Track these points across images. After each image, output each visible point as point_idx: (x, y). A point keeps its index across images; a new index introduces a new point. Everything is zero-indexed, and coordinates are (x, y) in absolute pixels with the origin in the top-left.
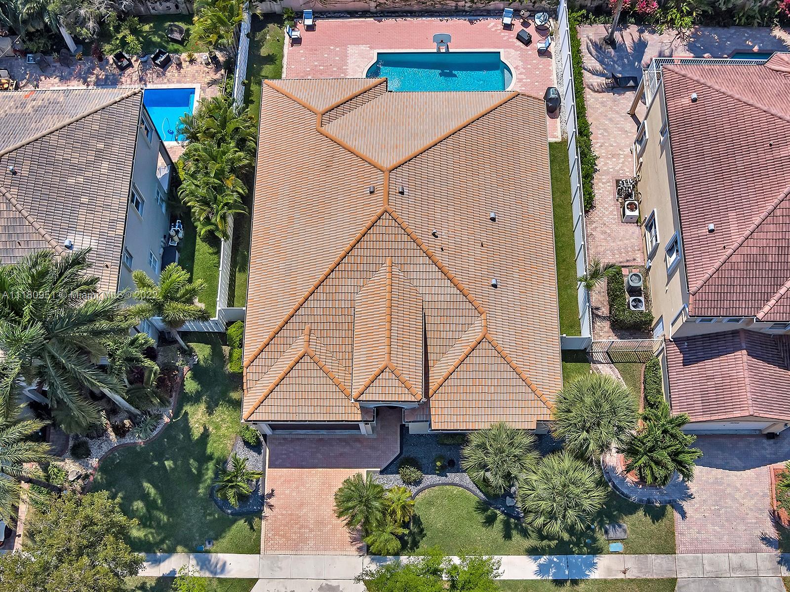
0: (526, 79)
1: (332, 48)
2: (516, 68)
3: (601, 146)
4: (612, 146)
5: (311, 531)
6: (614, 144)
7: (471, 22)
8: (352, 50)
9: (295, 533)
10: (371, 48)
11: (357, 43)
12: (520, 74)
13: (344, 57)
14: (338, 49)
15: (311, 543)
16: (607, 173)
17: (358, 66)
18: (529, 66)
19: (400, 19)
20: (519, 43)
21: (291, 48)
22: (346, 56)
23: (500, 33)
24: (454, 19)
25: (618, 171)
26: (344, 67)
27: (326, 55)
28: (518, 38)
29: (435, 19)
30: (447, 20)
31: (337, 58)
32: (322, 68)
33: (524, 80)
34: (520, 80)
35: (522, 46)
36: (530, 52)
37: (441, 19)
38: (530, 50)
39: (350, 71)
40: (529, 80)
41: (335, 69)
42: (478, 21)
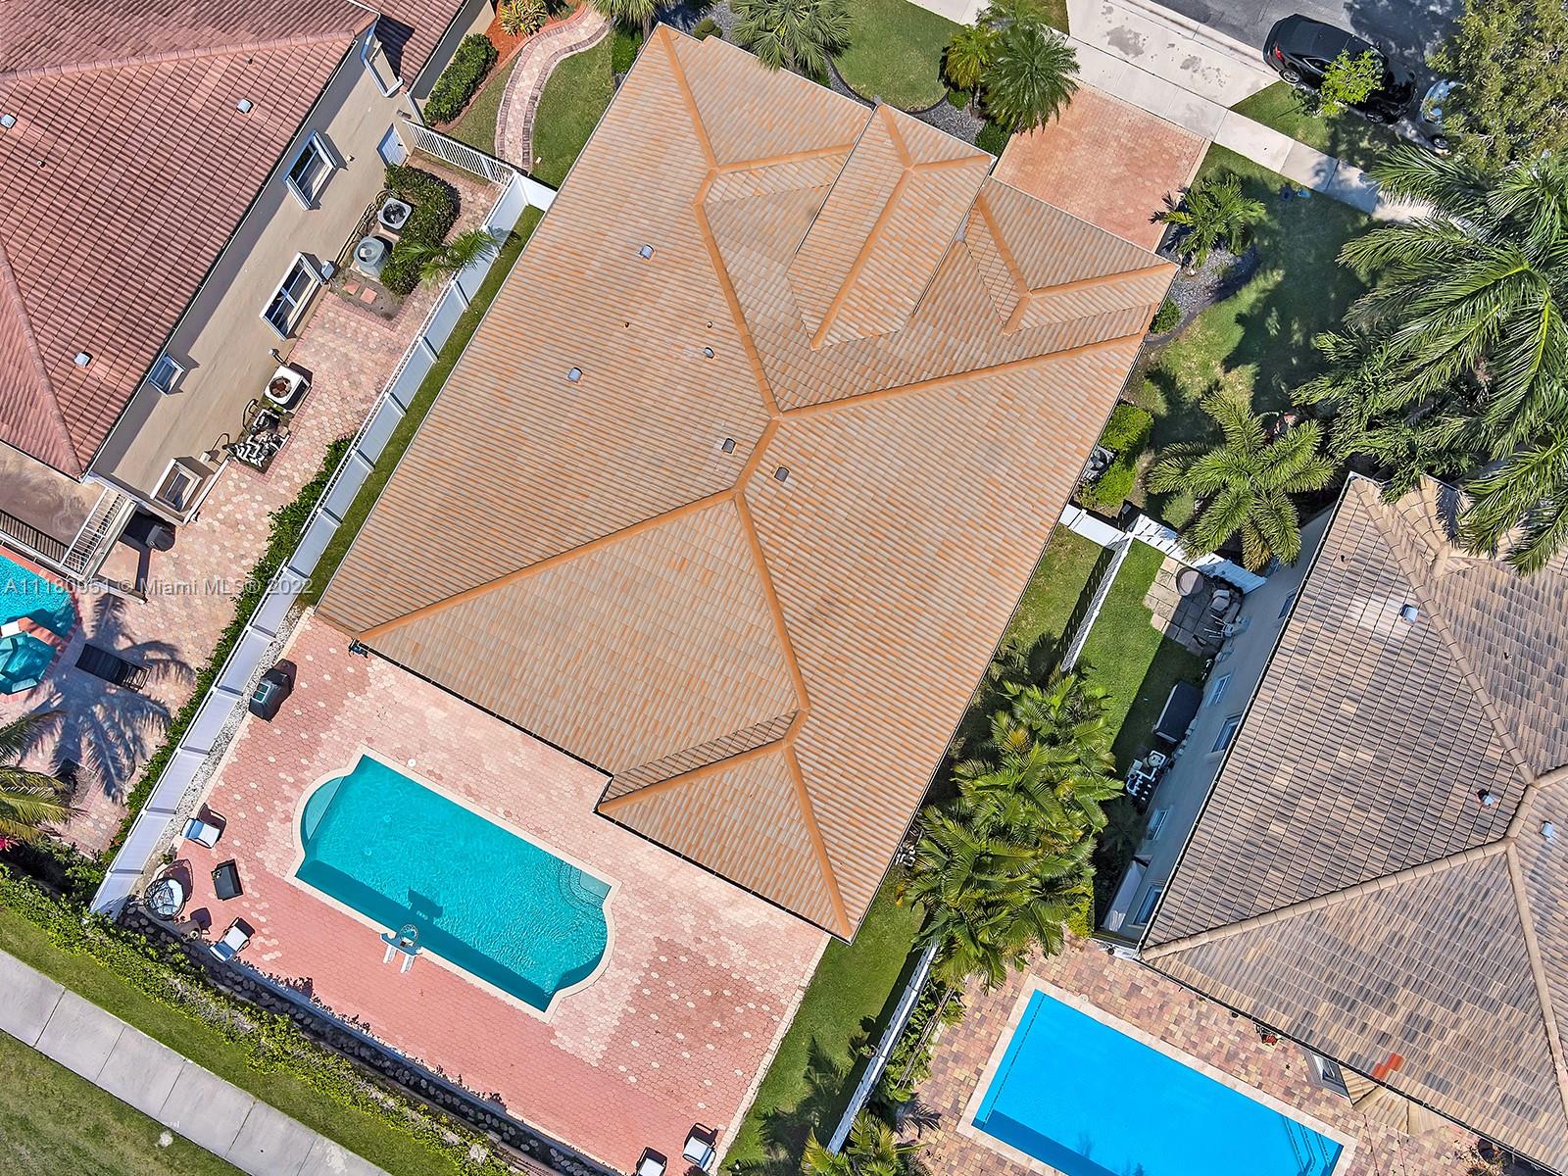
0: (284, 781)
1: (633, 1079)
2: (288, 819)
3: (243, 557)
4: (223, 548)
5: (1117, 138)
6: (216, 548)
7: (308, 986)
8: (592, 1050)
9: (1144, 146)
10: (550, 1032)
11: (574, 1061)
12: (288, 799)
13: (619, 1039)
14: (622, 1068)
15: (1124, 120)
16: (269, 496)
17: (601, 997)
18: (260, 809)
19: (450, 1079)
20: (244, 876)
21: (721, 1127)
22: (614, 1038)
23: (265, 925)
24: (337, 1017)
25: (249, 490)
26: (632, 1010)
27: (655, 1065)
28: (239, 890)
29: (376, 1038)
30: (354, 1019)
31: (635, 1043)
32: (680, 1036)
33: (291, 780)
34: (299, 785)
35: (241, 866)
36: (237, 843)
37: (365, 1031)
38: (235, 849)
39: (626, 993)
40: (282, 775)
41: (655, 1017)
42: (291, 983)
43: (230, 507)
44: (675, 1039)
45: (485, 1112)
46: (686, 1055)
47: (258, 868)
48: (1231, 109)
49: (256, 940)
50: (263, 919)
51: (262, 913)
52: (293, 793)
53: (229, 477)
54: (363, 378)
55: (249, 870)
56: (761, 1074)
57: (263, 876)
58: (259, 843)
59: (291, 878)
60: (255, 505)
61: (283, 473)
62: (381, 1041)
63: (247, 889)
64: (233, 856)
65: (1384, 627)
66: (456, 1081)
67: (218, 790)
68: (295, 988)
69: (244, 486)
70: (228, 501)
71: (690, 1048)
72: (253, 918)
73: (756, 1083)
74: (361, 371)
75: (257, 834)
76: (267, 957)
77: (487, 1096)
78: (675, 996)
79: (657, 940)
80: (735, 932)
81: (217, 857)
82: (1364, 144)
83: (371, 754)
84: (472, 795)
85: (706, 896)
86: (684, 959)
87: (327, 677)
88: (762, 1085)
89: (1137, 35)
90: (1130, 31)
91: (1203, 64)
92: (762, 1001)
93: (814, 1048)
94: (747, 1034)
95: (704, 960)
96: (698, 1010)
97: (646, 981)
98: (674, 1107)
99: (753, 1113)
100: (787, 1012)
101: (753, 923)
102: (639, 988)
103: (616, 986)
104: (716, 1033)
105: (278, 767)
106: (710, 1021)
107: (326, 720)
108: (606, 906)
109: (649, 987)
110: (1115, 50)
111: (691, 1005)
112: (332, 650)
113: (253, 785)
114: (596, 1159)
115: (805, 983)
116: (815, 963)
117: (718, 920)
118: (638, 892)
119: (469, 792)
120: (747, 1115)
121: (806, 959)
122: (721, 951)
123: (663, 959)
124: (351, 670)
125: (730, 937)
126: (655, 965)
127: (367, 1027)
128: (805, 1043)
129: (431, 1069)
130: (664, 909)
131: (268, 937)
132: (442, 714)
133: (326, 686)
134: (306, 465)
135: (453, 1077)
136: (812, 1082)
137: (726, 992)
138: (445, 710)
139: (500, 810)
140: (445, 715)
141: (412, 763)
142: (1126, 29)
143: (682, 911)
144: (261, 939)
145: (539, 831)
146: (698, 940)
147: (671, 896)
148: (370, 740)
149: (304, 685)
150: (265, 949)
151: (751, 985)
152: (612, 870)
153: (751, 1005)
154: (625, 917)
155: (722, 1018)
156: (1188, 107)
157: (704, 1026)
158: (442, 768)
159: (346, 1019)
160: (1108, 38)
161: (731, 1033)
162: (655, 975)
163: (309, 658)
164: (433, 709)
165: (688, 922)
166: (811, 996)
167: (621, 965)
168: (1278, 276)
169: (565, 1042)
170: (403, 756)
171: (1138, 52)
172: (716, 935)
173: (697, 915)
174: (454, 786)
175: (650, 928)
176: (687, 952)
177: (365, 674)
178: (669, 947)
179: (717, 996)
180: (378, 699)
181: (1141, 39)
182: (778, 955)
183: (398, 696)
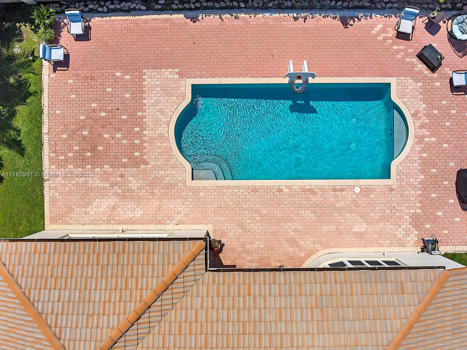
0: (430, 136)
1: (118, 74)
2: (414, 115)
7: (345, 22)
10: (182, 75)
11: (158, 65)
12: (422, 127)
13: (139, 92)
14: (127, 77)
17: (162, 112)
18: (436, 112)
19: (228, 16)
20: (421, 66)
21: (53, 75)
22: (142, 92)
23: (391, 45)
24: (317, 15)
26: (140, 114)
27: (109, 90)
28: (421, 57)
29: (286, 15)
30: (306, 19)
31: (127, 95)
32: (103, 114)
33: (426, 140)
34: (420, 139)
35: (426, 71)
36: (438, 84)
37: (295, 15)
38: (437, 80)
39: (149, 121)
40: (434, 139)
41: (124, 117)
42: (356, 19)
44: (105, 111)
45: (197, 9)
46: (94, 105)
47: (416, 76)
49: (392, 33)
50: (395, 47)
51: (398, 51)
52: (421, 132)
55: (421, 72)
56: (45, 118)
57: (410, 73)
58: (424, 91)
59: (392, 81)
62: (282, 15)
63: (415, 60)
64: (435, 75)
66: (224, 17)
68: (352, 18)
71: (94, 111)
72: (402, 45)
73: (46, 111)
76: (380, 26)
77: (200, 18)
78: (118, 136)
79: (146, 163)
80: (102, 193)
81: (445, 70)
83: (385, 181)
84: (308, 190)
85: (131, 205)
86: (125, 160)
87: (440, 214)
88: (42, 112)
92: (66, 161)
93: (22, 151)
94: (64, 136)
95: (112, 166)
96: (100, 135)
97: (140, 135)
98: (86, 72)
99: (38, 93)
100: (48, 162)
101: (95, 204)
102: (143, 129)
103: (157, 122)
104: (83, 127)
105: (439, 143)
106: (90, 133)
107: (425, 187)
108: (188, 166)
109: (137, 133)
111: (106, 136)
112: (446, 232)
113: (448, 124)
114: (116, 18)
115: (46, 184)
116: (47, 198)
117: (116, 195)
118: (173, 186)
119: (311, 191)
120: (41, 90)
121: (53, 200)
122: (105, 177)
123: (137, 154)
124: (428, 226)
125: (104, 188)
126: (140, 148)
127: (296, 19)
128: (29, 149)
129: (243, 15)
130: (152, 184)
131: (385, 39)
132: (356, 229)
133: (437, 208)
135: (226, 18)
136: (14, 129)
137: (89, 154)
138: (354, 233)
139: (286, 190)
140: (353, 230)
141: (357, 190)
143: (140, 189)
144: (389, 35)
145: (255, 190)
146: (122, 176)
147: (153, 194)
148: (391, 190)
149: (451, 201)
150: (383, 30)
151: (76, 166)
152: (196, 190)
153: (70, 155)
154: (174, 167)
155: (84, 138)
157: (92, 127)
158: (336, 196)
159: (311, 16)
161: (74, 132)
162: (137, 142)
163: (457, 219)
164: (363, 230)
165: (134, 184)
166: (40, 180)
167: (161, 136)
169: (168, 74)
170: (366, 191)
172: (113, 185)
173: (131, 191)
174: (323, 190)
175: (155, 167)
176: (125, 166)
177: (418, 228)
178: (136, 163)
179: (93, 150)
180: (400, 218)
182: (70, 192)
183: (389, 226)
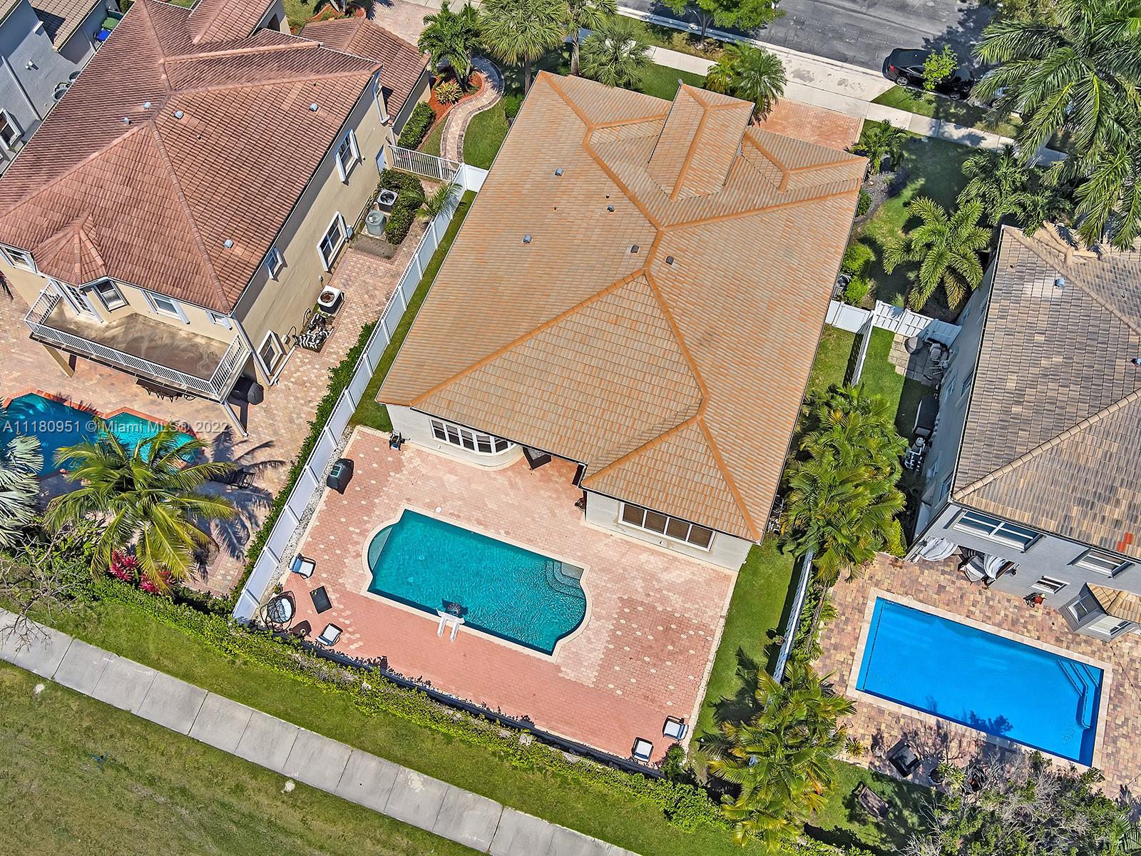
0: (353, 532)
1: (619, 692)
2: (359, 555)
3: (310, 401)
4: (297, 398)
5: (810, 123)
6: (292, 398)
7: (384, 662)
8: (588, 677)
9: (826, 125)
10: (557, 668)
11: (577, 686)
12: (357, 543)
13: (605, 667)
14: (611, 686)
15: (811, 113)
16: (324, 365)
17: (589, 640)
18: (338, 552)
19: (492, 710)
20: (332, 596)
21: (685, 716)
22: (601, 666)
23: (349, 626)
24: (407, 679)
25: (309, 363)
26: (611, 646)
27: (633, 680)
28: (329, 606)
29: (436, 690)
30: (419, 679)
31: (617, 668)
32: (647, 659)
33: (358, 531)
34: (363, 533)
35: (329, 590)
36: (324, 575)
37: (428, 686)
38: (324, 580)
39: (605, 636)
40: (351, 529)
41: (627, 649)
42: (372, 662)
43: (299, 374)
44: (644, 661)
46: (653, 671)
47: (341, 589)
48: (871, 102)
49: (344, 637)
50: (347, 622)
51: (347, 618)
52: (360, 539)
53: (297, 357)
54: (377, 292)
55: (335, 591)
56: (706, 677)
57: (345, 595)
58: (339, 573)
59: (364, 592)
60: (315, 371)
61: (331, 350)
62: (440, 691)
63: (334, 604)
64: (323, 584)
65: (1047, 294)
66: (496, 711)
67: (308, 544)
68: (375, 664)
69: (307, 361)
70: (298, 370)
71: (655, 665)
72: (341, 621)
73: (704, 683)
74: (375, 289)
75: (338, 569)
76: (352, 647)
77: (520, 718)
78: (639, 633)
79: (621, 599)
80: (672, 587)
81: (311, 585)
82: (952, 110)
83: (410, 508)
84: (482, 525)
85: (648, 567)
86: (640, 609)
87: (375, 465)
88: (708, 684)
89: (809, 72)
90: (804, 70)
91: (850, 82)
92: (698, 628)
93: (740, 653)
94: (692, 652)
95: (654, 608)
96: (656, 640)
97: (618, 627)
98: (650, 707)
99: (706, 704)
100: (716, 634)
101: (683, 579)
102: (614, 631)
103: (597, 632)
104: (671, 653)
105: (348, 524)
106: (666, 646)
107: (378, 492)
108: (583, 583)
109: (620, 630)
110: (798, 80)
111: (650, 637)
112: (376, 449)
113: (332, 538)
114: (603, 751)
115: (724, 613)
116: (728, 600)
117: (659, 581)
118: (602, 570)
119: (480, 523)
120: (702, 705)
121: (722, 597)
122: (664, 600)
123: (627, 610)
124: (390, 459)
125: (669, 590)
126: (622, 615)
127: (429, 683)
128: (732, 653)
129: (477, 705)
130: (622, 578)
131: (352, 633)
132: (453, 478)
133: (375, 471)
134: (346, 345)
135: (493, 708)
136: (743, 677)
137: (673, 626)
138: (457, 475)
139: (502, 532)
140: (457, 478)
141: (439, 510)
142: (802, 70)
143: (634, 578)
144: (347, 635)
145: (530, 541)
146: (648, 595)
147: (624, 569)
148: (408, 500)
149: (360, 472)
150: (351, 642)
151: (689, 620)
152: (582, 559)
153: (691, 632)
154: (596, 587)
155: (673, 643)
156: (847, 104)
157: (662, 651)
158: (460, 511)
159: (413, 680)
160: (792, 75)
161: (681, 652)
162: (623, 621)
163: (362, 455)
164: (449, 475)
165: (639, 584)
166: (729, 621)
167: (599, 618)
168: (921, 181)
169: (569, 674)
170: (432, 506)
171: (811, 80)
172: (659, 591)
173: (643, 579)
174: (469, 520)
175: (614, 592)
176: (642, 604)
177: (400, 461)
178: (630, 602)
179: (667, 629)
180: (411, 474)
181: (811, 73)
182: (703, 598)
183: (424, 471)
